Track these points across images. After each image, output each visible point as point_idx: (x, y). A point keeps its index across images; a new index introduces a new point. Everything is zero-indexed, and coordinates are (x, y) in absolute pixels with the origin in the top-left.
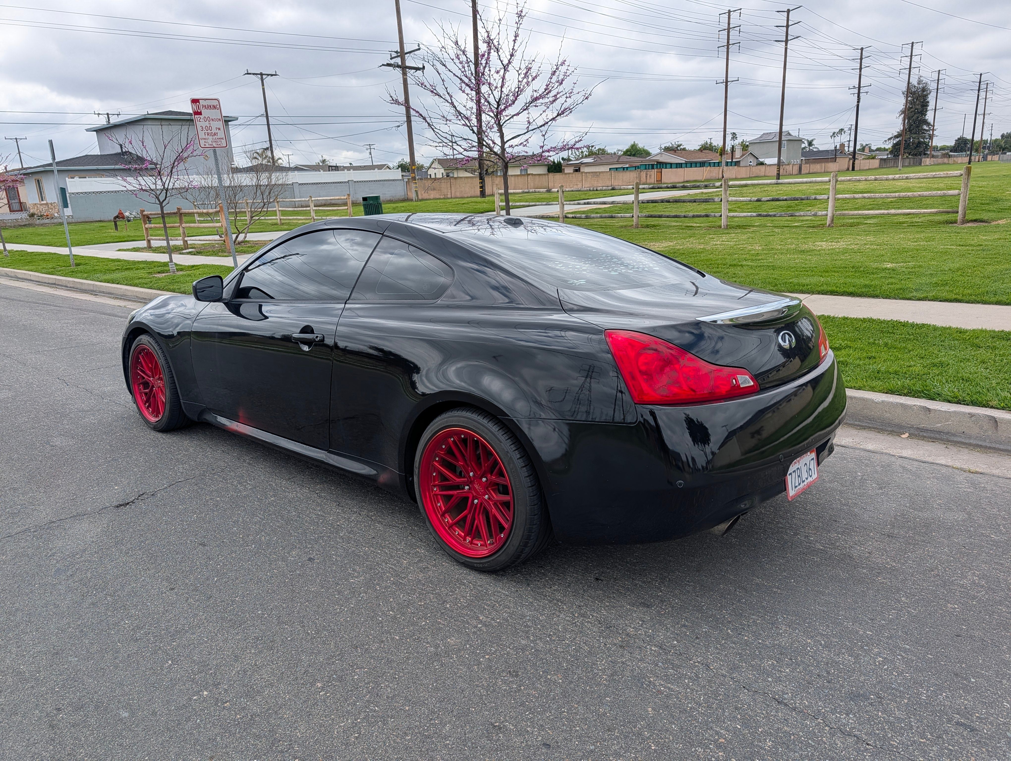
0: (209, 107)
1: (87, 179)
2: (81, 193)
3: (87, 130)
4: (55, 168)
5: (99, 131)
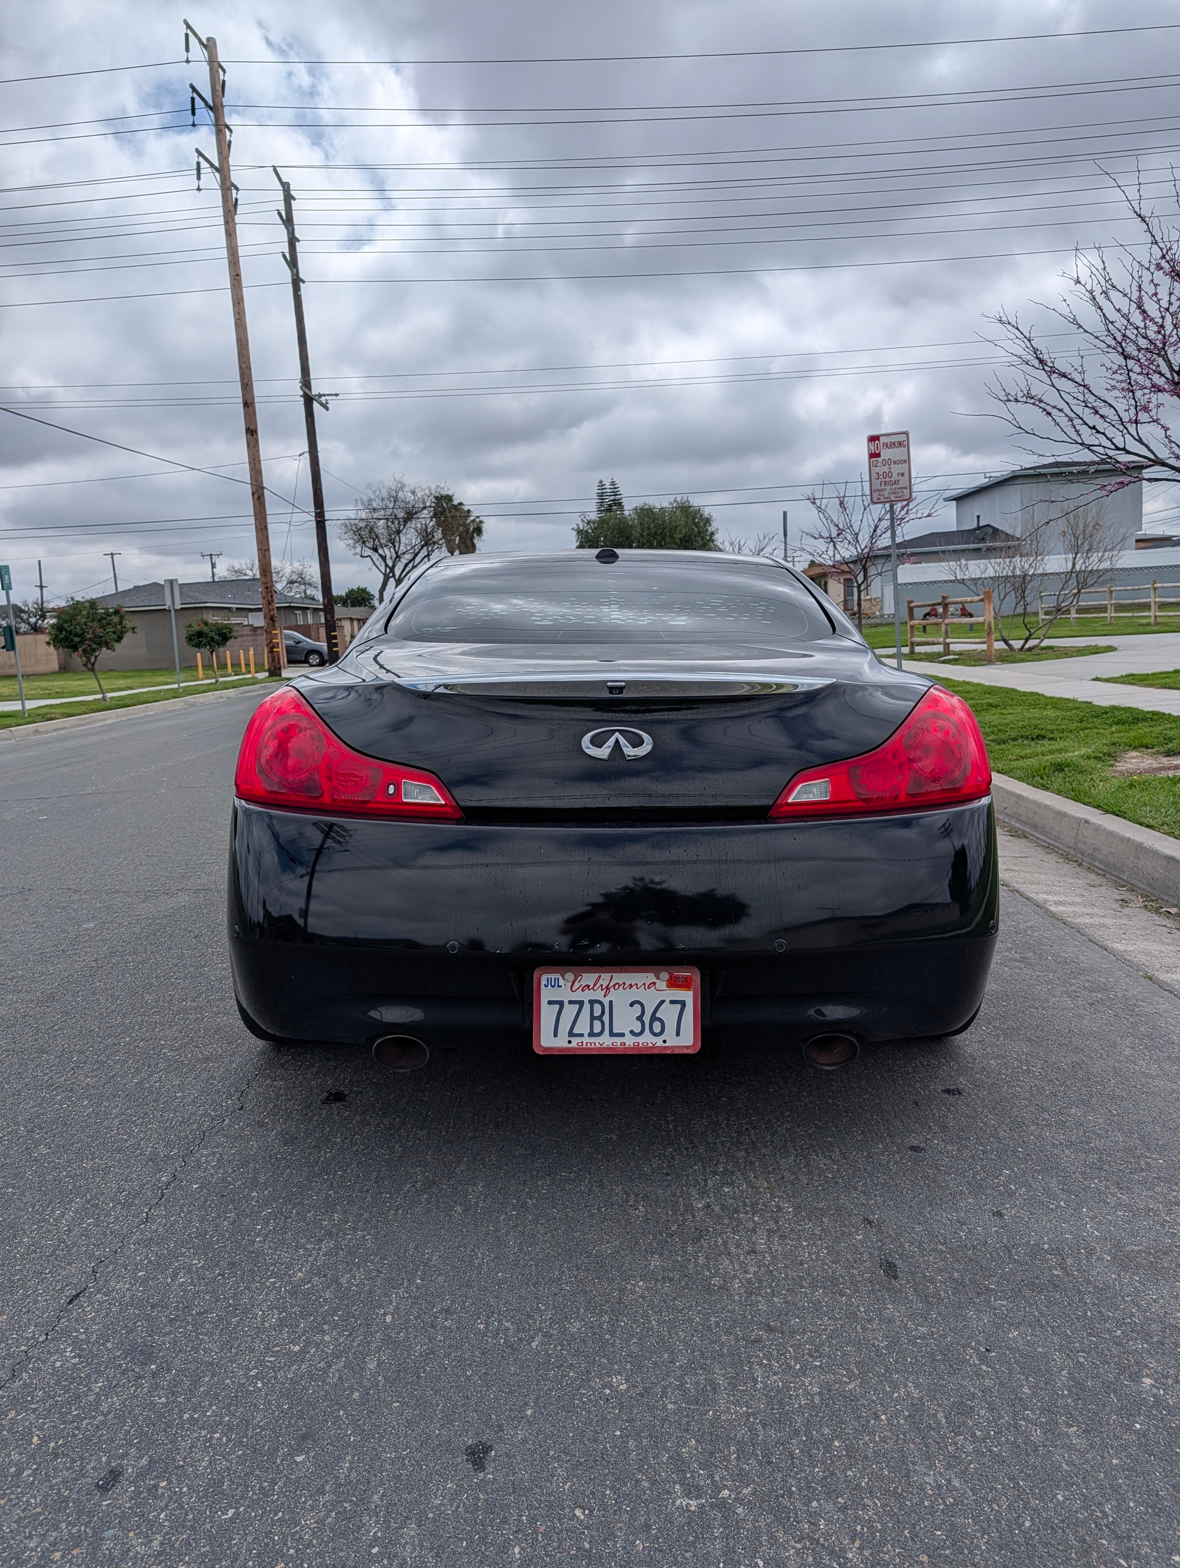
0: (893, 445)
1: (923, 565)
2: (910, 584)
3: (946, 500)
4: (894, 552)
5: (959, 500)
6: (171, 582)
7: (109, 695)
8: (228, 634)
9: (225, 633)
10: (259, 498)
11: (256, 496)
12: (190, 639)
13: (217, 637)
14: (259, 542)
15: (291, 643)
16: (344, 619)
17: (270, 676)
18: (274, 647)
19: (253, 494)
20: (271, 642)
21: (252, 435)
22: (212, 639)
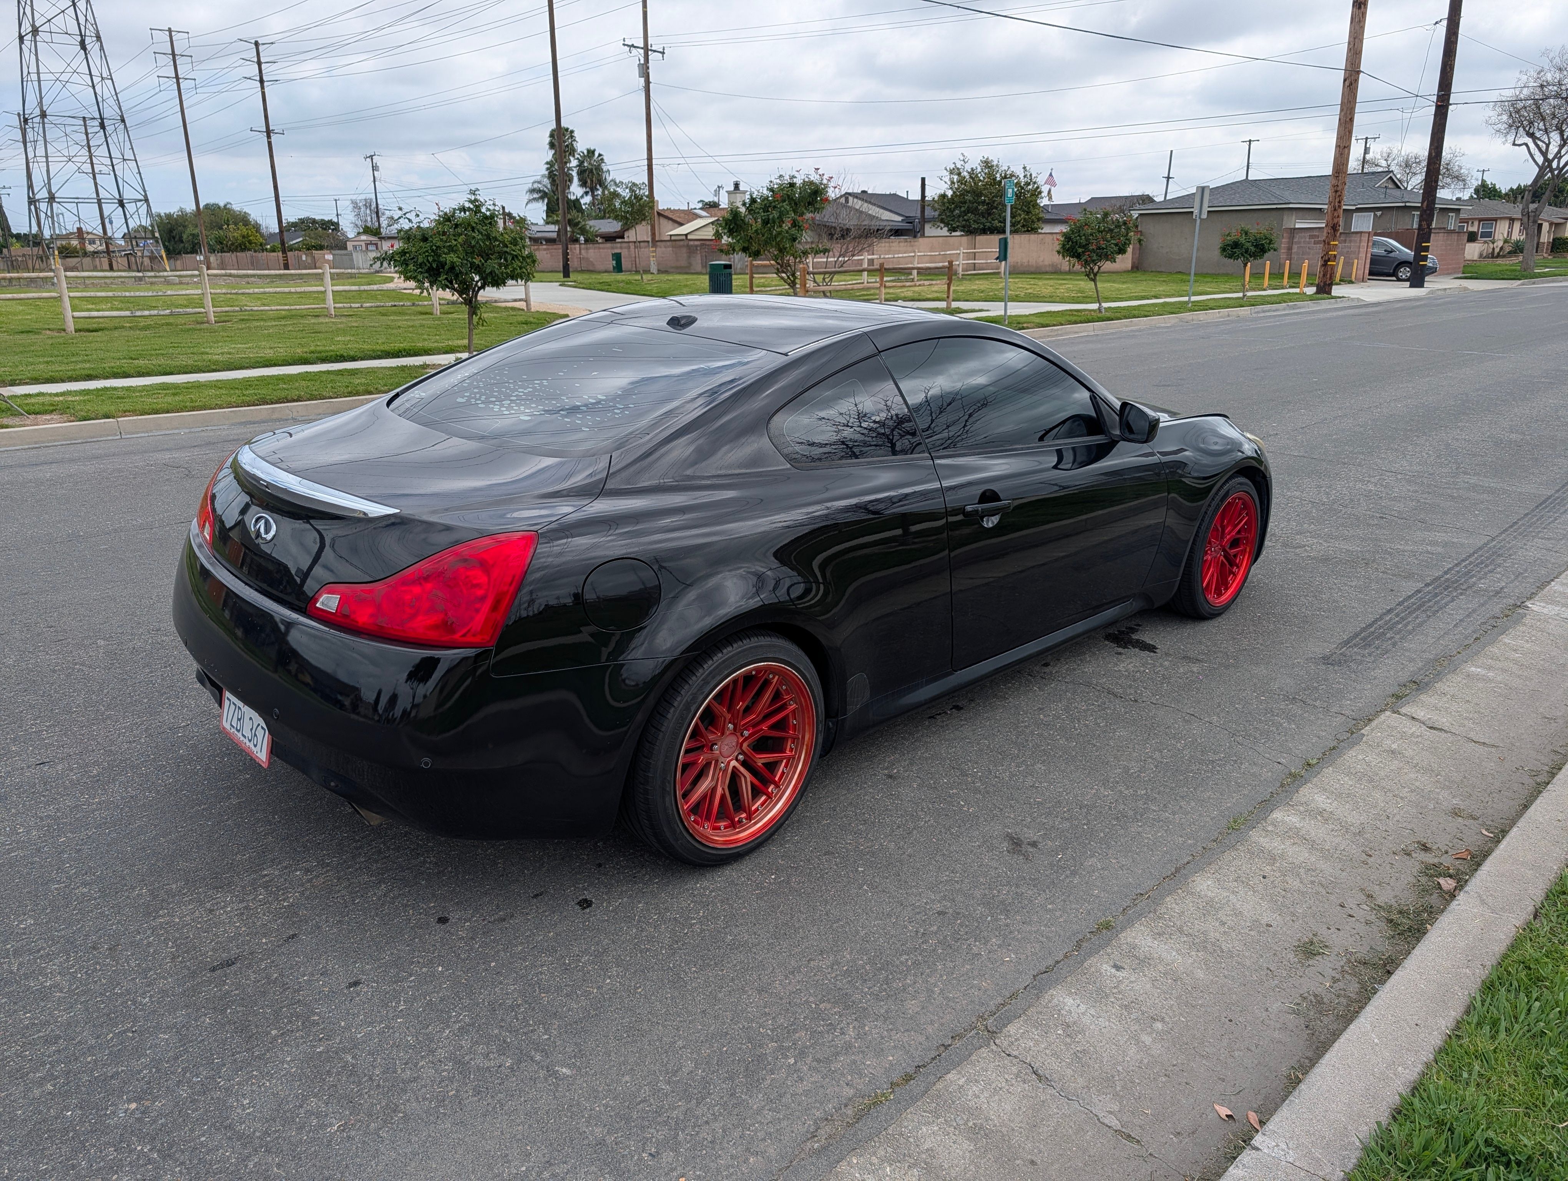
6: (1202, 189)
7: (1105, 305)
8: (1266, 246)
9: (1263, 245)
10: (1351, 84)
11: (1347, 83)
12: (1224, 249)
13: (1253, 249)
14: (1340, 138)
15: (1381, 251)
16: (1501, 218)
17: (1318, 292)
18: (1329, 260)
19: (1345, 80)
20: (1327, 253)
21: (1360, 8)
22: (1247, 251)
